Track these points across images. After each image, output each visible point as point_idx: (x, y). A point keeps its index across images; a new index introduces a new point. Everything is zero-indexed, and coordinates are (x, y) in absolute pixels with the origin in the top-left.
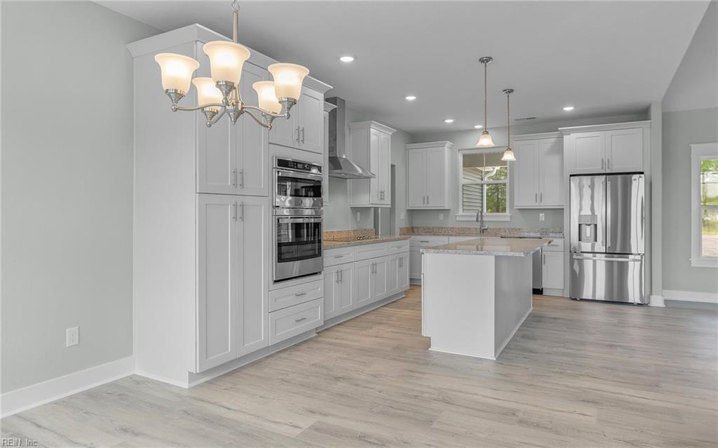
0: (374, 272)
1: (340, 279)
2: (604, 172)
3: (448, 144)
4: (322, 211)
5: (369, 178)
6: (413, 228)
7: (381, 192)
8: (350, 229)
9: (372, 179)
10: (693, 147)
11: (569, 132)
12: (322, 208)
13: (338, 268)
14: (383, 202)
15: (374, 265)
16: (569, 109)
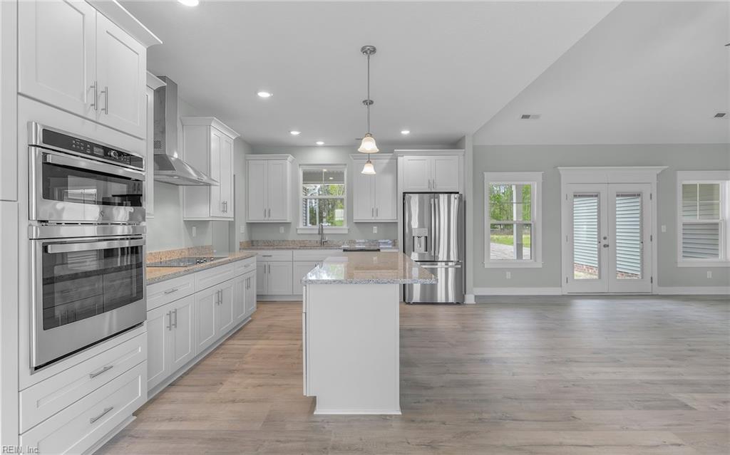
0: (219, 302)
1: (173, 322)
2: (429, 191)
3: (290, 158)
4: (144, 227)
5: (210, 185)
6: (252, 242)
7: (224, 203)
8: (183, 247)
9: (212, 187)
10: (486, 174)
11: (403, 154)
12: (143, 224)
13: (171, 307)
14: (225, 215)
15: (220, 293)
16: (405, 132)
